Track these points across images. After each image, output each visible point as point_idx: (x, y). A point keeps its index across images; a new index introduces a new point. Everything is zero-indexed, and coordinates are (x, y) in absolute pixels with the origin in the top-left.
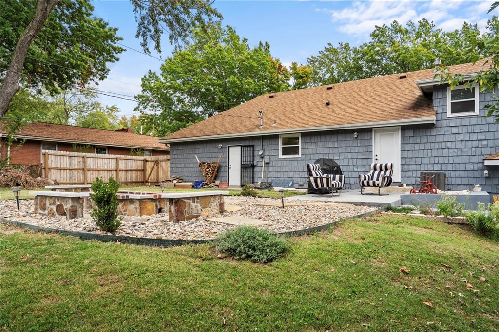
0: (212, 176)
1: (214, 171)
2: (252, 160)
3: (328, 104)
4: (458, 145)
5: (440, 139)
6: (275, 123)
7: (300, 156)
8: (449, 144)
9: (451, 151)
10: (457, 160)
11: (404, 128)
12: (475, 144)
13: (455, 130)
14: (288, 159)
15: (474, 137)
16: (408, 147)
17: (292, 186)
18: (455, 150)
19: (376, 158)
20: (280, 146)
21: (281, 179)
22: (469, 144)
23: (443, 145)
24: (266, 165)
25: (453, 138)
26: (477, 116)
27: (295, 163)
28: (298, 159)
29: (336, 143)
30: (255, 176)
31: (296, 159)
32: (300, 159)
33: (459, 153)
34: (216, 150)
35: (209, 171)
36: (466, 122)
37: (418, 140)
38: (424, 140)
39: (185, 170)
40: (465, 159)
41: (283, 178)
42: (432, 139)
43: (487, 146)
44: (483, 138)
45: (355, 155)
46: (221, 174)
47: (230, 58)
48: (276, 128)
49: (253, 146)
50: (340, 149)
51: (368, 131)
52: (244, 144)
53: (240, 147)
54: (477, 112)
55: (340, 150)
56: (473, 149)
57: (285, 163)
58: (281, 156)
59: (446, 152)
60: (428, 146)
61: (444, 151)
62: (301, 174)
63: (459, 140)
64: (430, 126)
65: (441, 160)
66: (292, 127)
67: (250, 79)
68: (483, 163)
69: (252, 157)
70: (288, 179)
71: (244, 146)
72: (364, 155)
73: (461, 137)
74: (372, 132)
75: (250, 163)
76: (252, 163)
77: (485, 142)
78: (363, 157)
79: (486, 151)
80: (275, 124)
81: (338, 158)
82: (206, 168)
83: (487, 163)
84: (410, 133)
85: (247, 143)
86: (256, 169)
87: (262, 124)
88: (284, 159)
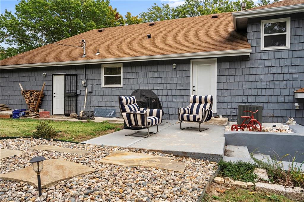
0: (35, 105)
1: (38, 99)
2: (75, 89)
3: (149, 37)
4: (271, 78)
5: (254, 71)
6: (98, 53)
7: (121, 86)
8: (262, 77)
9: (264, 83)
10: (270, 92)
11: (221, 60)
12: (286, 77)
13: (268, 63)
14: (111, 89)
15: (286, 70)
16: (224, 79)
17: (114, 116)
18: (268, 83)
19: (194, 89)
20: (103, 76)
21: (103, 108)
22: (281, 77)
23: (257, 78)
24: (89, 94)
25: (266, 70)
26: (288, 50)
27: (117, 93)
28: (120, 89)
29: (156, 74)
30: (78, 105)
31: (117, 89)
32: (121, 89)
33: (272, 86)
34: (40, 79)
35: (32, 99)
36: (278, 55)
37: (234, 73)
38: (239, 72)
39: (11, 98)
40: (277, 91)
41: (105, 108)
42: (246, 71)
43: (297, 79)
44: (294, 71)
45: (174, 87)
46: (46, 103)
47: (76, 4)
48: (98, 57)
49: (76, 75)
50: (160, 79)
51: (186, 62)
52: (68, 74)
53: (64, 76)
54: (288, 46)
55: (159, 81)
56: (285, 82)
57: (107, 93)
58: (103, 85)
59: (259, 85)
60: (242, 78)
61: (258, 83)
63: (271, 72)
64: (244, 59)
65: (255, 92)
66: (113, 57)
67: (93, 22)
68: (294, 95)
69: (75, 86)
70: (110, 108)
71: (67, 75)
72: (182, 86)
73: (274, 70)
74: (190, 63)
75: (73, 92)
76: (75, 92)
77: (295, 76)
78: (182, 88)
79: (297, 84)
81: (158, 88)
82: (29, 96)
84: (226, 65)
85: (71, 72)
86: (79, 98)
87: (85, 53)
88: (106, 89)
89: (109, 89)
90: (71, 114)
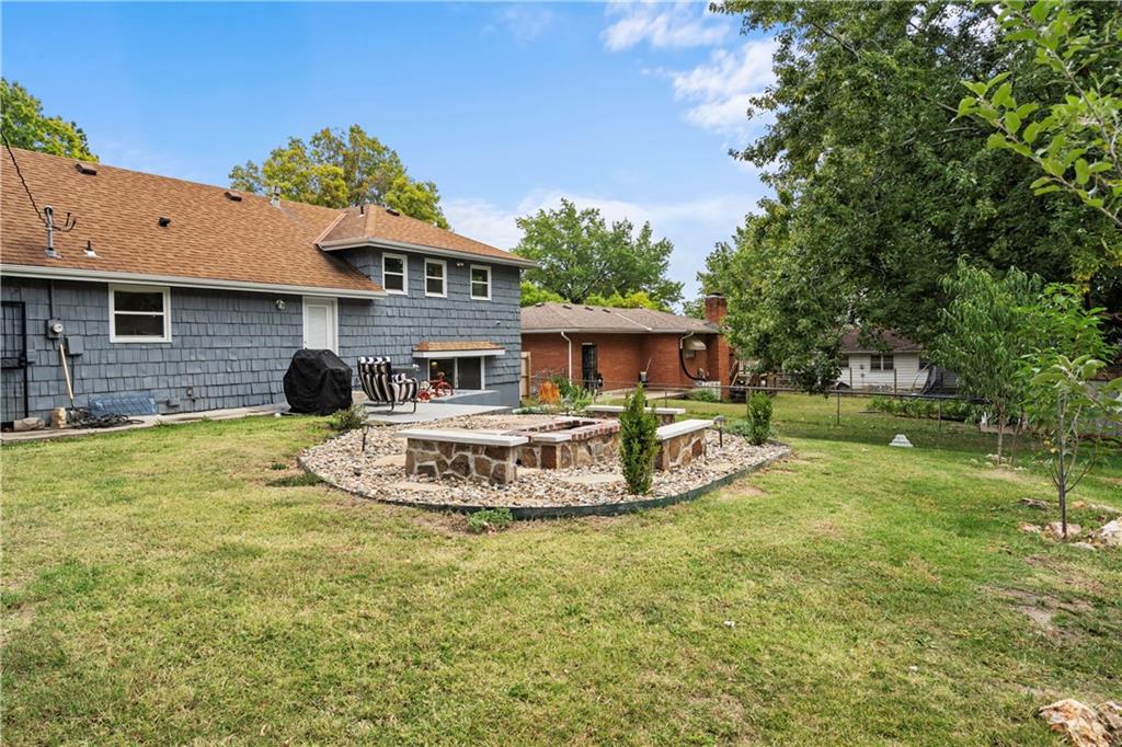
2: (21, 348)
5: (377, 321)
6: (89, 250)
7: (167, 338)
8: (385, 330)
9: (387, 338)
11: (344, 303)
12: (407, 330)
13: (390, 312)
14: (139, 346)
15: (405, 322)
16: (347, 331)
20: (112, 313)
21: (116, 394)
22: (401, 331)
23: (380, 331)
25: (387, 321)
26: (407, 296)
27: (156, 356)
28: (163, 346)
29: (244, 317)
30: (30, 392)
31: (158, 346)
32: (167, 346)
36: (398, 302)
37: (356, 322)
38: (362, 322)
41: (125, 394)
42: (370, 321)
43: (412, 334)
44: (410, 324)
45: (277, 342)
49: (22, 305)
50: (252, 327)
51: (295, 300)
54: (406, 291)
55: (252, 330)
56: (404, 338)
57: (127, 356)
58: (113, 337)
60: (365, 331)
61: (381, 338)
62: (171, 380)
63: (393, 324)
68: (413, 354)
69: (20, 338)
70: (137, 394)
73: (395, 321)
74: (301, 302)
75: (15, 355)
77: (412, 330)
78: (290, 344)
79: (413, 340)
80: (91, 254)
83: (416, 355)
84: (347, 311)
86: (34, 374)
87: (52, 246)
88: (125, 347)
89: (131, 346)
90: (17, 424)
